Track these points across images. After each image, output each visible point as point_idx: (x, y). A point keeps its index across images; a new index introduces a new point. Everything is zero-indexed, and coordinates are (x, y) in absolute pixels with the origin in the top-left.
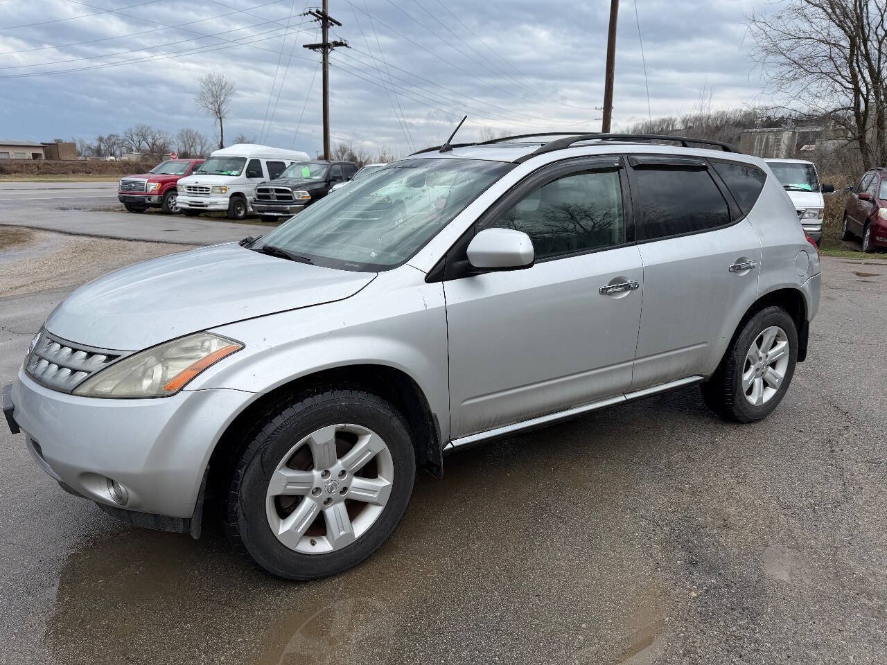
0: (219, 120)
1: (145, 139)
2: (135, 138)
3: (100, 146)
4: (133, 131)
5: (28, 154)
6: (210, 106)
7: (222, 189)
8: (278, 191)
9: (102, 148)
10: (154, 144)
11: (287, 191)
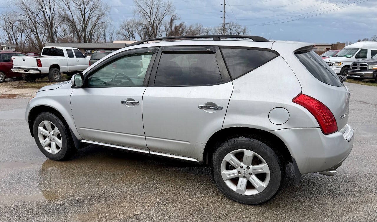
5: (325, 49)
7: (339, 64)
8: (361, 65)
11: (366, 65)
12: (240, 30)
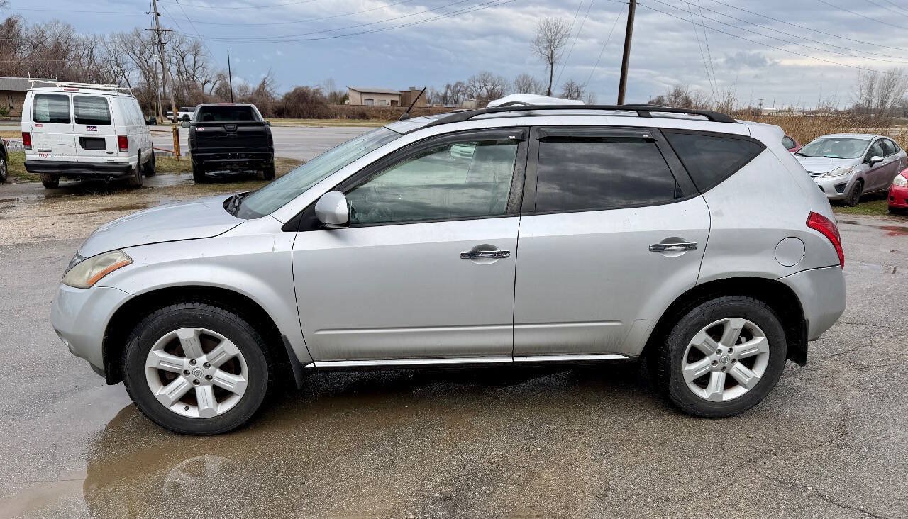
0: (550, 66)
1: (485, 85)
2: (477, 85)
3: (446, 93)
4: (476, 78)
5: (388, 100)
6: (544, 51)
9: (448, 95)
10: (492, 90)
12: (184, 48)
